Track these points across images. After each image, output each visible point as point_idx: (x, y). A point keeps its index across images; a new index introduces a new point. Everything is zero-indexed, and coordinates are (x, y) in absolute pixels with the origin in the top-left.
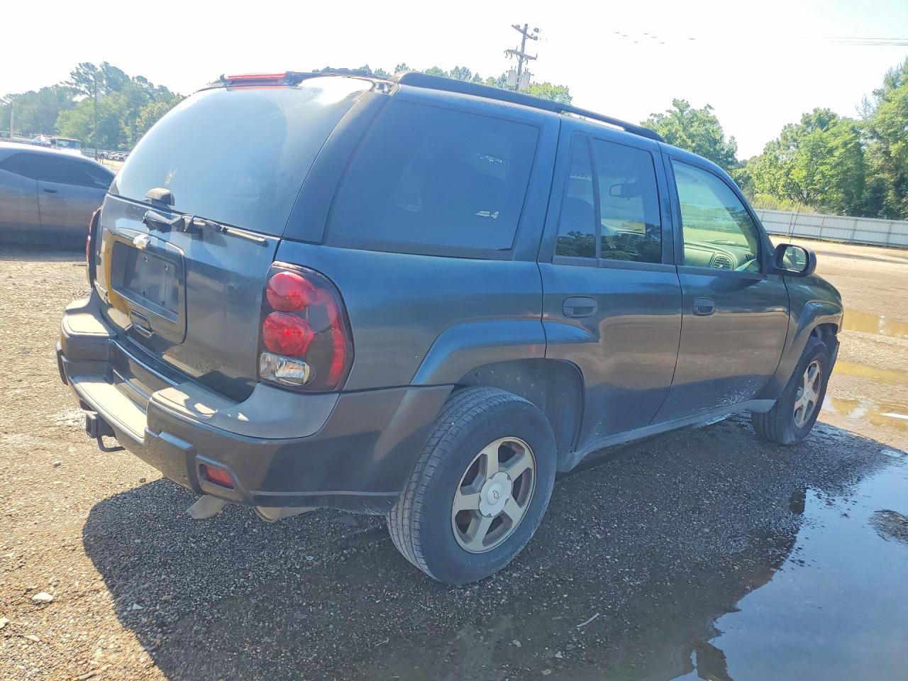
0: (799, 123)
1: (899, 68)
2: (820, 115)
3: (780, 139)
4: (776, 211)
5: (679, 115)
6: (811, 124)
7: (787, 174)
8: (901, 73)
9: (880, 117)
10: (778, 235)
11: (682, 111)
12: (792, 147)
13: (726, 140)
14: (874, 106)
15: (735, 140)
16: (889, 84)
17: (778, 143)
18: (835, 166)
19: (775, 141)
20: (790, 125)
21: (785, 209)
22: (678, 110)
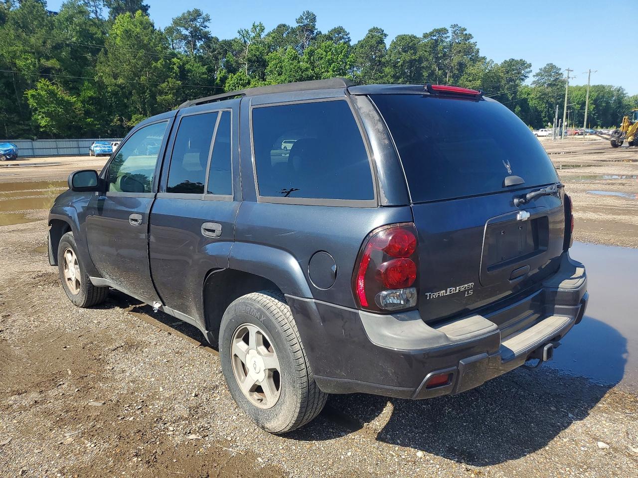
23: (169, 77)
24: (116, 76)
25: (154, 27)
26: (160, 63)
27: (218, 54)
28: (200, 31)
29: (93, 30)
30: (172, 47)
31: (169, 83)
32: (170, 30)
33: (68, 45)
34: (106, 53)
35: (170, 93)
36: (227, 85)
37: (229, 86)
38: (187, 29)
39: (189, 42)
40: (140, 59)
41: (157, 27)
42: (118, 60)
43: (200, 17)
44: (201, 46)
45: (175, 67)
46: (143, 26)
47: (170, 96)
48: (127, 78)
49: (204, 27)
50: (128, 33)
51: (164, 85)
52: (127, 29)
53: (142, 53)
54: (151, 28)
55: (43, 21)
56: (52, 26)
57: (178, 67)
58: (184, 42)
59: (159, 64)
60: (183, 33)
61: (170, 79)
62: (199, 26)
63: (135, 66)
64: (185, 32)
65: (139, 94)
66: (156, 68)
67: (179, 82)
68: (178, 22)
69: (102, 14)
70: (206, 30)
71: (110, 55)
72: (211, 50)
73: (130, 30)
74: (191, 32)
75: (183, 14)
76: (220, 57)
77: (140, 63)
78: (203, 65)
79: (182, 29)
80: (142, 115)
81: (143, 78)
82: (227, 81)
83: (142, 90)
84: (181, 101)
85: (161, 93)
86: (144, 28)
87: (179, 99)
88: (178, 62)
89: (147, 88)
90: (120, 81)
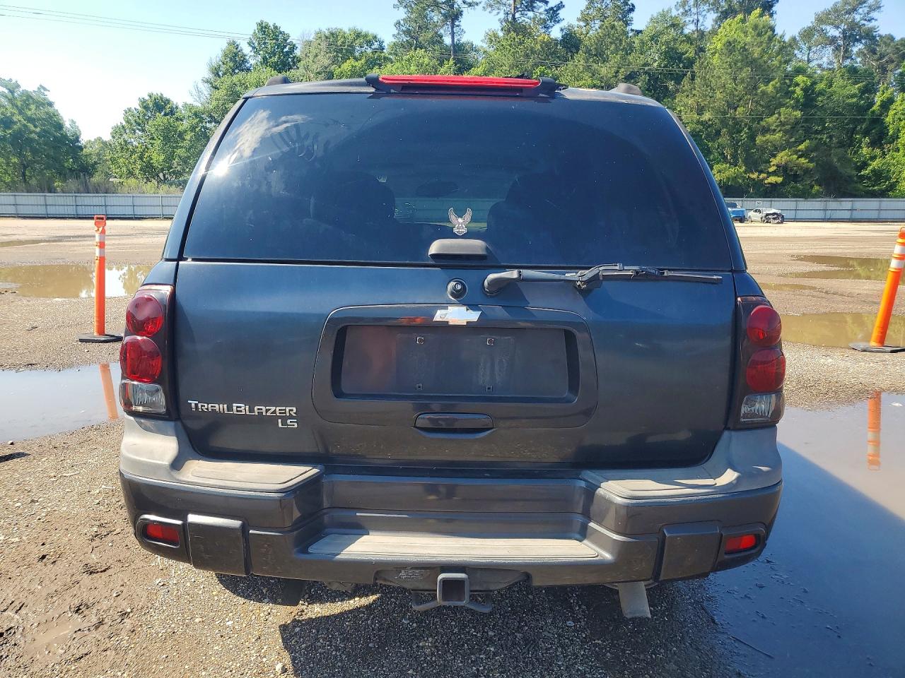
0: (138, 107)
1: (218, 59)
2: (155, 99)
3: (124, 123)
4: (145, 195)
5: (10, 96)
6: (149, 108)
7: (141, 158)
8: (221, 63)
9: (214, 103)
10: (153, 218)
11: (12, 92)
12: (137, 131)
13: (67, 125)
14: (206, 93)
15: (77, 124)
16: (213, 73)
17: (123, 127)
18: (190, 149)
19: (119, 124)
20: (130, 110)
21: (152, 192)
22: (6, 91)
23: (783, 105)
24: (700, 111)
25: (774, 31)
26: (773, 85)
27: (887, 62)
28: (860, 27)
29: (683, 47)
30: (806, 59)
31: (780, 115)
32: (807, 34)
33: (646, 73)
34: (693, 78)
35: (779, 131)
36: (891, 113)
37: (896, 114)
38: (837, 27)
39: (837, 48)
40: (743, 81)
41: (778, 31)
42: (707, 87)
43: (865, 5)
44: (860, 53)
45: (798, 90)
46: (757, 32)
47: (778, 136)
48: (718, 111)
49: (869, 21)
50: (730, 46)
51: (771, 120)
52: (731, 40)
53: (746, 73)
54: (770, 33)
55: (621, 44)
56: (630, 49)
57: (802, 89)
58: (830, 49)
59: (770, 88)
60: (830, 34)
61: (782, 110)
62: (858, 20)
63: (732, 94)
64: (833, 32)
65: (731, 134)
66: (764, 93)
67: (798, 114)
68: (822, 19)
69: (704, 23)
70: (873, 24)
71: (698, 81)
72: (876, 57)
73: (735, 41)
74: (844, 32)
75: (835, 5)
76: (890, 67)
77: (740, 87)
78: (855, 83)
79: (828, 28)
80: (728, 165)
81: (740, 110)
82: (893, 107)
83: (736, 127)
84: (795, 142)
85: (766, 130)
86: (759, 35)
87: (793, 140)
88: (804, 81)
89: (746, 125)
90: (707, 116)
